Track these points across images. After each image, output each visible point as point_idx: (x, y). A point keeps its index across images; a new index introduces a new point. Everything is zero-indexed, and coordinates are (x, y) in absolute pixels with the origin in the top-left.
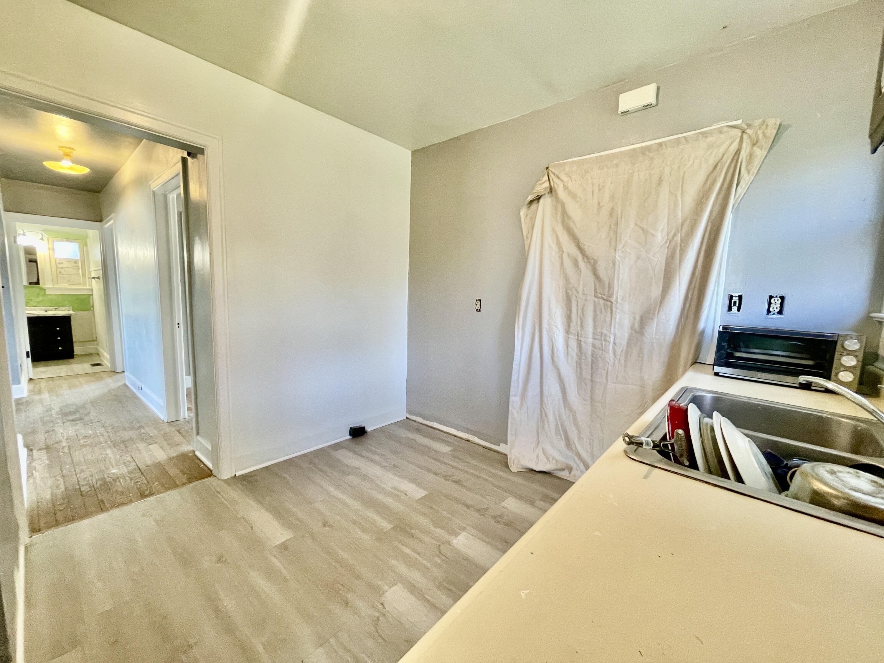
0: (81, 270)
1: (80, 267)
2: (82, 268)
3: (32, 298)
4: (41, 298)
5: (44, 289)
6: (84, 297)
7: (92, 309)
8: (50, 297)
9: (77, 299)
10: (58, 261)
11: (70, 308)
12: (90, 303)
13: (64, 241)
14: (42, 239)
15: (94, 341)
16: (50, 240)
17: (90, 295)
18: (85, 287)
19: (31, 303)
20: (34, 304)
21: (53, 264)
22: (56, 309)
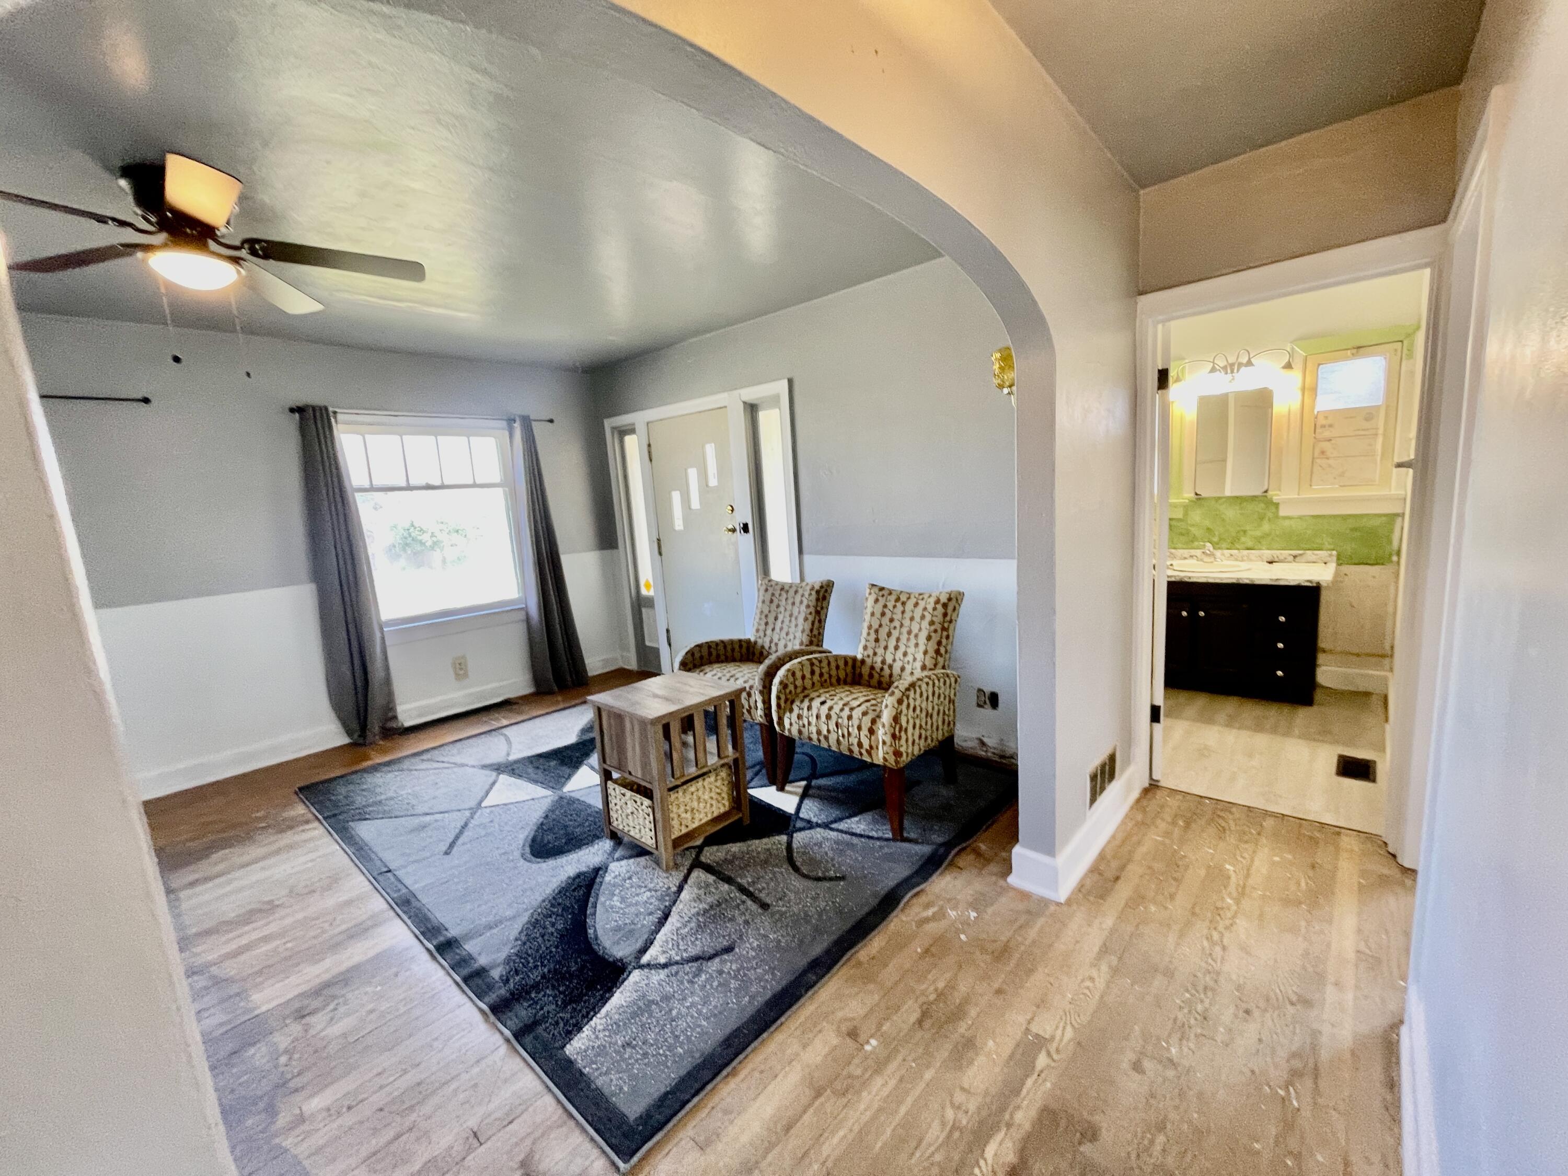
0: (1380, 440)
1: (1381, 431)
2: (1384, 435)
3: (1248, 528)
4: (1266, 527)
5: (1277, 505)
6: (1376, 522)
7: (1395, 558)
8: (1287, 523)
9: (1354, 530)
10: (1321, 421)
11: (1331, 555)
12: (1390, 542)
13: (1346, 358)
14: (1288, 366)
15: (1383, 656)
16: (1309, 364)
17: (1397, 515)
18: (1385, 492)
19: (1243, 539)
20: (1250, 544)
21: (1308, 429)
22: (1295, 557)
